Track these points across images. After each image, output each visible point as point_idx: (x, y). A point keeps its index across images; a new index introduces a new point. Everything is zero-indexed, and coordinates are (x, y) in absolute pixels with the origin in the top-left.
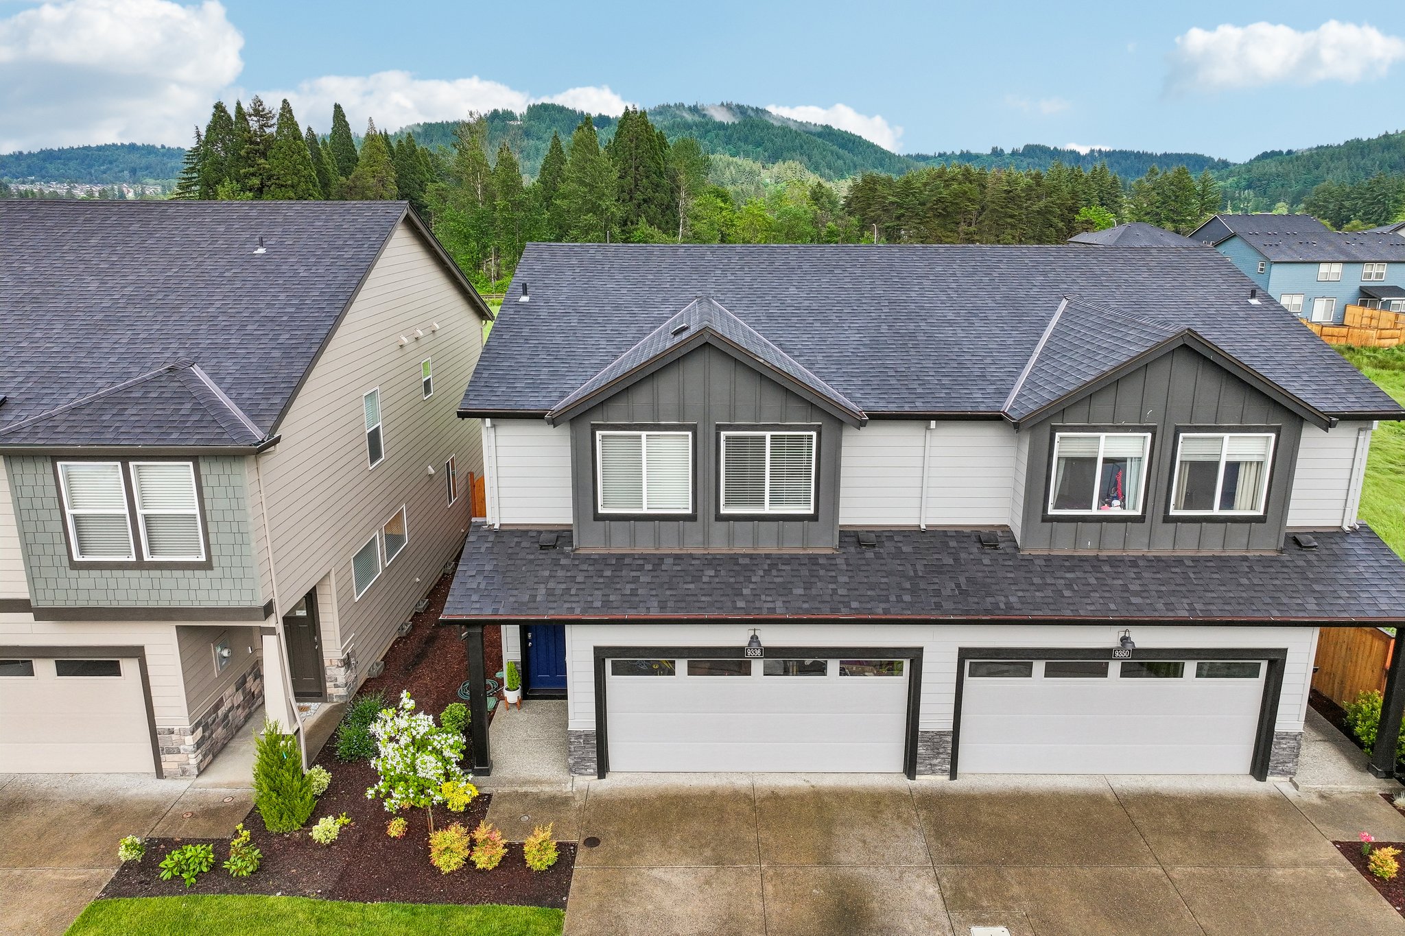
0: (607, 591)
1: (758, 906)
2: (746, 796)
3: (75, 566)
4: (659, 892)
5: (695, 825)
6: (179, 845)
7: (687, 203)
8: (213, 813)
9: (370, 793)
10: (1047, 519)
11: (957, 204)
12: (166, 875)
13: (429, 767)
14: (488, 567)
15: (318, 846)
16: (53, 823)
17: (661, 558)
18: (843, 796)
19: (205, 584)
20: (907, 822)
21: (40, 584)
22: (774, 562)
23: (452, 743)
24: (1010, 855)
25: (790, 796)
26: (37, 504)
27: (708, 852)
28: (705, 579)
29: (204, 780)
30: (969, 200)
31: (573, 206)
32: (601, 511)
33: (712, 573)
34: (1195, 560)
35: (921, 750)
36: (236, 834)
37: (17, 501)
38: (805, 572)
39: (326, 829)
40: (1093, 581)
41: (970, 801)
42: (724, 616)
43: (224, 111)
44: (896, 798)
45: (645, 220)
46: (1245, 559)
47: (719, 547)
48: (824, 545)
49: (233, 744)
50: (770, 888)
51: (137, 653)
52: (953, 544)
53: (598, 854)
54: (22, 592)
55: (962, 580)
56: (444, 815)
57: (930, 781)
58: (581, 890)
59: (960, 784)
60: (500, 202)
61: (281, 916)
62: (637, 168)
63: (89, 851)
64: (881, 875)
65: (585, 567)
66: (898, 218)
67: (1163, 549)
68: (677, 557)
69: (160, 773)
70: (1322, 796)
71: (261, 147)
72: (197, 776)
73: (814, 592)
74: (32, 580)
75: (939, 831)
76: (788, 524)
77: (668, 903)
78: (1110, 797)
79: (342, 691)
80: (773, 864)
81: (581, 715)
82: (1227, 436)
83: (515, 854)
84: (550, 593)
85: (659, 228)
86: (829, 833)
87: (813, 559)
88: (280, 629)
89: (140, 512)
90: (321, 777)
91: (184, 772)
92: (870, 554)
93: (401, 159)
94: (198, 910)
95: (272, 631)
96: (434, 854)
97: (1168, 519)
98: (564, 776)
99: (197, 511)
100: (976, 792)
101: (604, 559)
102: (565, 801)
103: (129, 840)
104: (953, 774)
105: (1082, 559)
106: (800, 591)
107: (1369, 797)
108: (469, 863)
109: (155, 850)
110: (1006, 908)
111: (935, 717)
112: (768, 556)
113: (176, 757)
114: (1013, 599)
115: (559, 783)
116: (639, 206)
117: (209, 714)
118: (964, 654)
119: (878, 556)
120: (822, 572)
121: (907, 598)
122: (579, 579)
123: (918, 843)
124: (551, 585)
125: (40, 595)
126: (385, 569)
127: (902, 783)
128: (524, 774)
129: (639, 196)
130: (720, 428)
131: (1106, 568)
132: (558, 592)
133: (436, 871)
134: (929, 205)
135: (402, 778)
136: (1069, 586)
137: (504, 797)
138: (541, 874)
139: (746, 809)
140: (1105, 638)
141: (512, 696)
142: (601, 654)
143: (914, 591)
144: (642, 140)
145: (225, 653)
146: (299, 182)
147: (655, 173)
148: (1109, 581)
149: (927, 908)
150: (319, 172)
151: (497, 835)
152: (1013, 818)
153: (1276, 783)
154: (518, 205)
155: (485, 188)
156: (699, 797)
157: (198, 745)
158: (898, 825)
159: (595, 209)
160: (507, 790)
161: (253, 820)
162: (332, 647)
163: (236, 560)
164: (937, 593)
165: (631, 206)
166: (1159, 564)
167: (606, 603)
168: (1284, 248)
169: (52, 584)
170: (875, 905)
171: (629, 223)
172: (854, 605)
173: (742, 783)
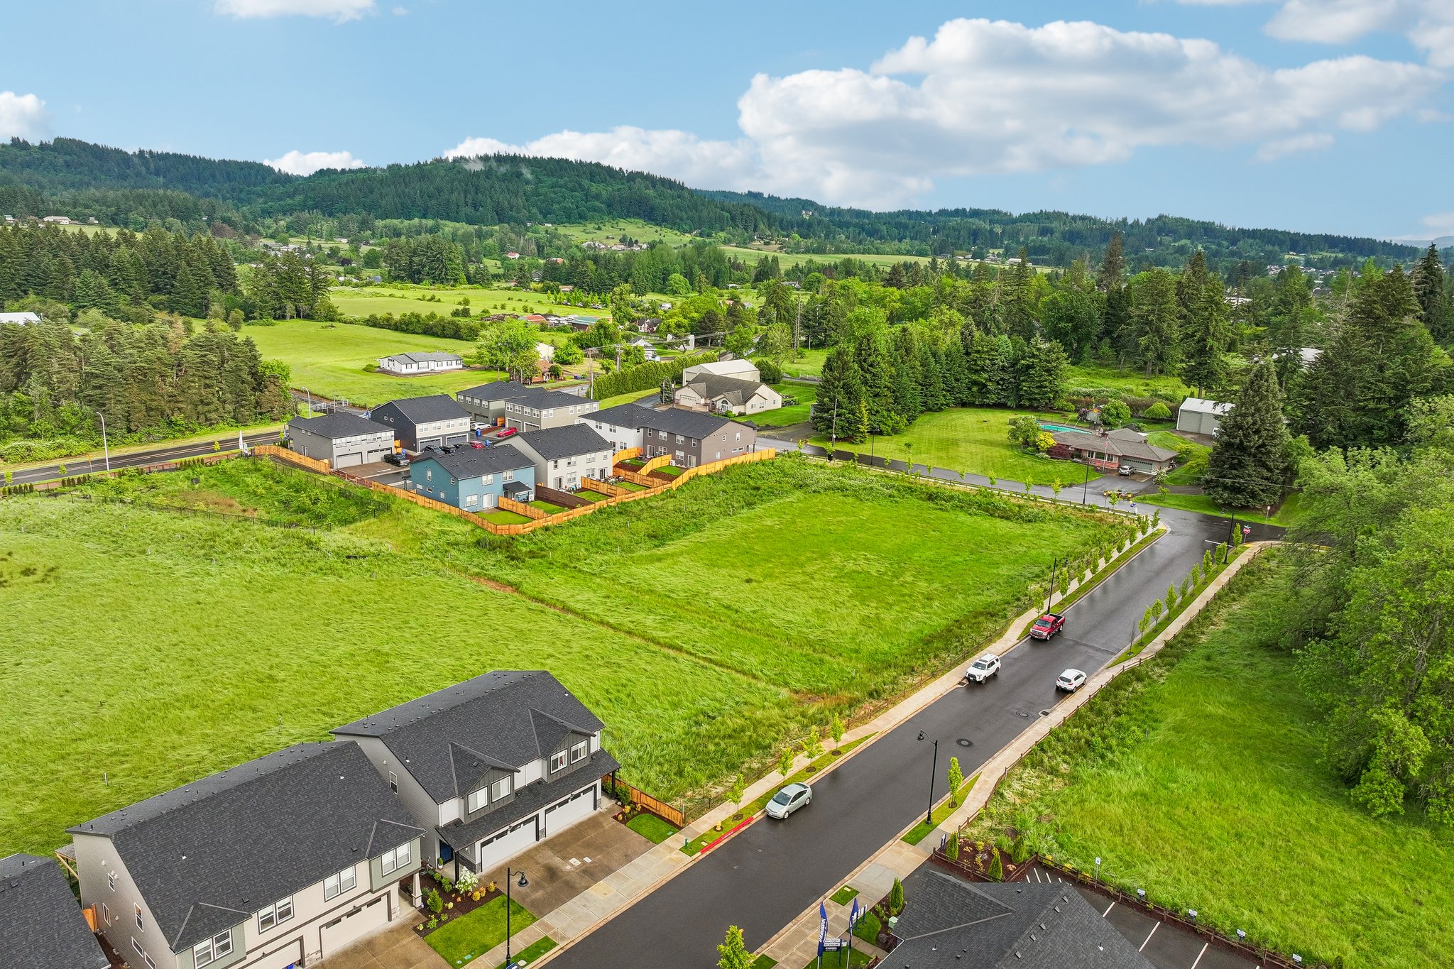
0: (481, 830)
2: (513, 861)
3: (383, 877)
8: (415, 919)
10: (552, 774)
12: (432, 928)
14: (452, 836)
16: (386, 938)
17: (483, 817)
19: (410, 867)
24: (565, 845)
29: (400, 917)
32: (469, 813)
33: (496, 816)
34: (577, 771)
35: (540, 834)
37: (370, 868)
39: (450, 905)
40: (563, 785)
47: (493, 809)
51: (387, 893)
52: (534, 787)
54: (366, 890)
55: (541, 795)
56: (474, 890)
57: (544, 839)
59: (548, 838)
63: (403, 936)
64: (549, 860)
65: (471, 827)
67: (572, 772)
68: (488, 815)
69: (390, 920)
70: (607, 808)
74: (370, 885)
75: (553, 847)
76: (508, 796)
80: (532, 866)
82: (578, 743)
86: (534, 858)
89: (397, 858)
94: (449, 926)
97: (571, 765)
99: (409, 852)
100: (553, 836)
101: (476, 820)
104: (547, 835)
105: (560, 780)
106: (516, 812)
107: (616, 805)
108: (481, 896)
110: (571, 854)
111: (541, 826)
112: (507, 805)
114: (553, 796)
118: (545, 811)
119: (523, 797)
120: (516, 806)
122: (473, 830)
123: (550, 851)
127: (540, 841)
130: (492, 783)
131: (565, 780)
132: (472, 835)
136: (560, 788)
138: (494, 891)
140: (567, 796)
142: (481, 845)
143: (535, 802)
148: (566, 783)
149: (560, 861)
151: (483, 889)
153: (600, 809)
158: (545, 850)
164: (539, 800)
166: (572, 775)
167: (483, 832)
169: (374, 885)
170: (552, 865)
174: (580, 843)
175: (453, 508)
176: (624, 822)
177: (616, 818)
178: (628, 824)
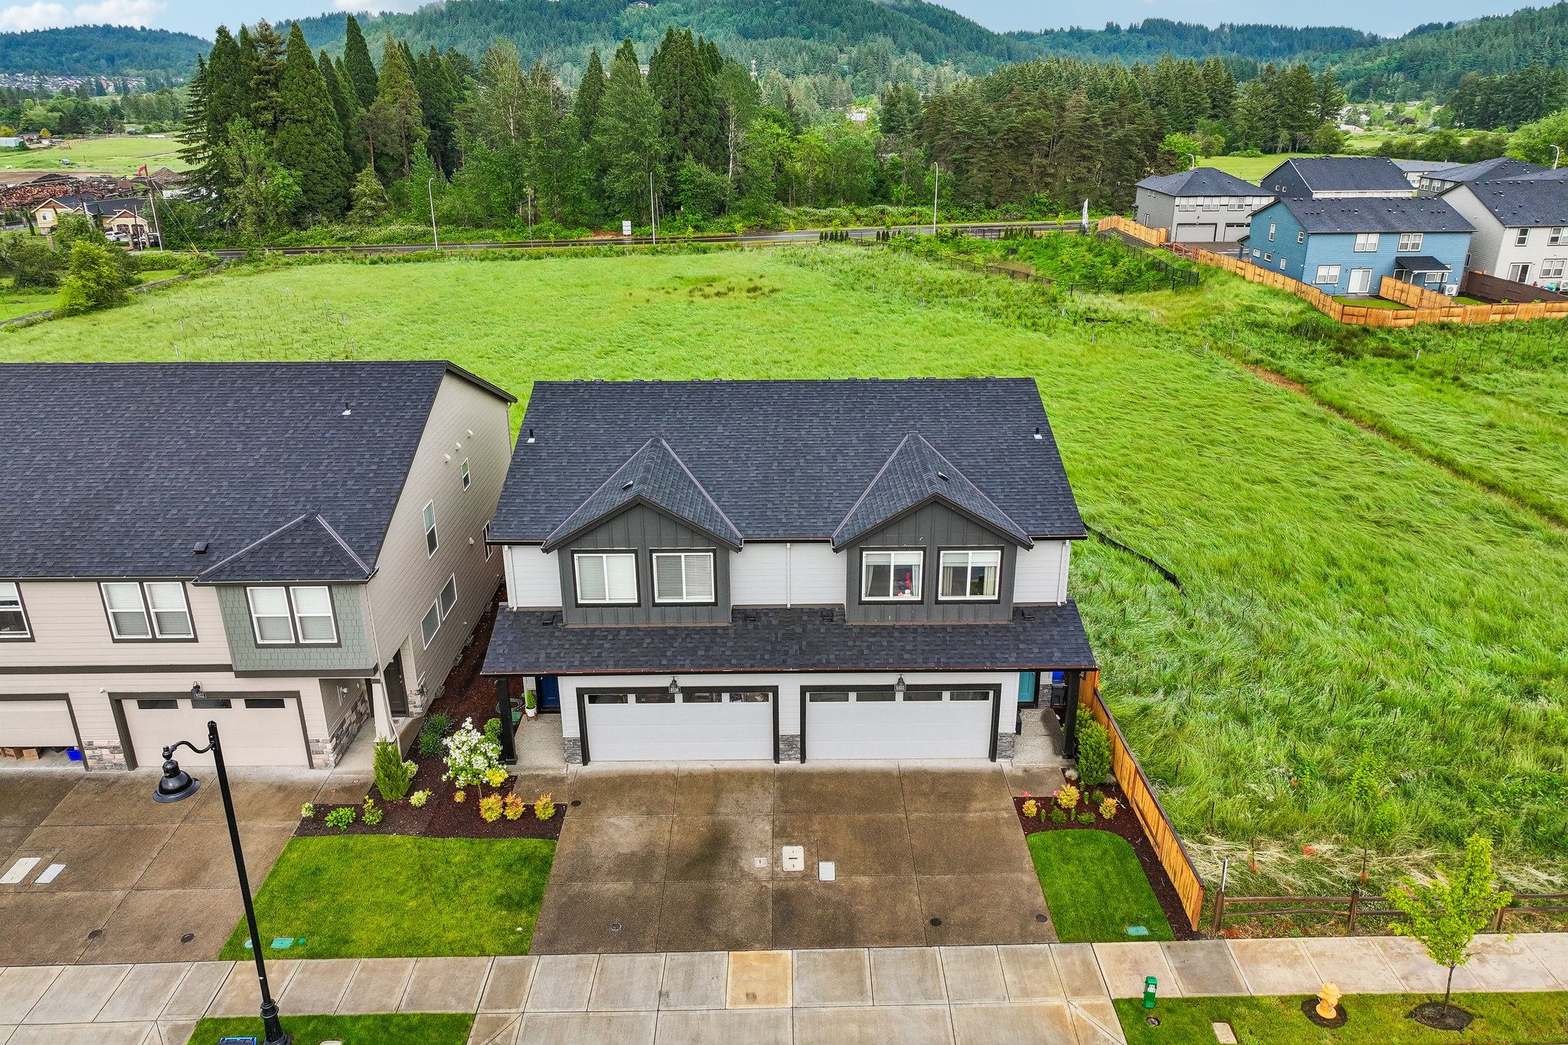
0: (583, 655)
1: (667, 837)
2: (673, 775)
3: (258, 646)
4: (612, 831)
5: (639, 793)
6: (335, 807)
7: (736, 136)
8: (349, 789)
9: (444, 778)
10: (861, 603)
11: (1030, 133)
12: (330, 824)
13: (479, 762)
14: (510, 638)
15: (415, 808)
16: (255, 796)
17: (619, 630)
18: (731, 775)
19: (337, 656)
20: (766, 790)
21: (238, 657)
22: (689, 632)
23: (493, 749)
24: (820, 808)
25: (700, 775)
26: (235, 611)
27: (644, 808)
28: (645, 645)
29: (338, 769)
30: (1043, 128)
31: (614, 143)
32: (580, 601)
33: (649, 641)
34: (954, 627)
35: (781, 746)
36: (365, 802)
37: (223, 610)
38: (708, 640)
39: (419, 798)
40: (885, 643)
41: (809, 776)
42: (653, 670)
43: (227, 36)
44: (765, 775)
45: (691, 157)
46: (986, 626)
47: (656, 623)
48: (723, 621)
49: (353, 746)
50: (676, 828)
51: (296, 695)
52: (805, 618)
53: (579, 810)
54: (227, 660)
55: (804, 643)
56: (488, 789)
57: (789, 764)
58: (567, 830)
59: (807, 766)
60: (534, 138)
61: (398, 845)
62: (682, 97)
63: (281, 812)
64: (743, 820)
65: (571, 638)
66: (967, 149)
67: (937, 621)
68: (629, 630)
69: (311, 766)
70: (1025, 771)
71: (272, 77)
72: (337, 765)
73: (710, 653)
74: (233, 655)
75: (784, 796)
76: (698, 608)
77: (616, 836)
78: (895, 773)
79: (419, 710)
80: (681, 814)
81: (571, 730)
82: (970, 552)
83: (530, 811)
84: (548, 656)
85: (708, 163)
86: (717, 797)
87: (714, 630)
88: (383, 680)
89: (297, 615)
90: (412, 767)
91: (326, 765)
92: (751, 626)
93: (425, 76)
94: (351, 843)
95: (378, 681)
96: (482, 812)
97: (938, 602)
98: (562, 764)
99: (331, 614)
100: (814, 771)
101: (583, 631)
102: (562, 779)
103: (307, 805)
104: (803, 759)
105: (884, 628)
106: (701, 653)
107: (1054, 770)
108: (503, 816)
109: (321, 811)
110: (807, 836)
111: (790, 726)
112: (686, 628)
113: (322, 756)
114: (832, 657)
115: (558, 768)
116: (685, 139)
117: (338, 729)
118: (804, 690)
119: (756, 627)
120: (718, 640)
121: (767, 656)
122: (567, 646)
123: (770, 801)
124: (548, 651)
125: (238, 663)
126: (443, 623)
127: (771, 765)
128: (537, 763)
129: (685, 129)
130: (652, 551)
131: (897, 634)
132: (553, 655)
133: (484, 821)
134: (999, 135)
135: (462, 769)
136: (869, 647)
137: (525, 778)
138: (545, 822)
139: (671, 782)
140: (889, 679)
141: (531, 713)
142: (580, 693)
143: (772, 652)
144: (687, 66)
145: (345, 690)
146: (316, 116)
147: (702, 102)
148: (895, 644)
149: (761, 837)
150: (336, 101)
151: (519, 800)
152: (831, 786)
153: (1003, 764)
154: (554, 143)
155: (518, 122)
156: (644, 776)
157: (334, 749)
158: (760, 791)
159: (637, 146)
160: (526, 773)
161: (374, 792)
162: (412, 682)
163: (356, 642)
164: (786, 653)
165: (676, 140)
166: (932, 630)
167: (582, 662)
168: (1325, 216)
169: (245, 657)
170: (733, 836)
171: (675, 160)
172: (734, 661)
173: (672, 767)
174: (862, 818)
175: (1288, 280)
176: (1031, 825)
177: (1019, 803)
178: (1035, 838)
